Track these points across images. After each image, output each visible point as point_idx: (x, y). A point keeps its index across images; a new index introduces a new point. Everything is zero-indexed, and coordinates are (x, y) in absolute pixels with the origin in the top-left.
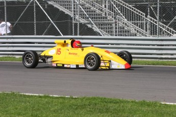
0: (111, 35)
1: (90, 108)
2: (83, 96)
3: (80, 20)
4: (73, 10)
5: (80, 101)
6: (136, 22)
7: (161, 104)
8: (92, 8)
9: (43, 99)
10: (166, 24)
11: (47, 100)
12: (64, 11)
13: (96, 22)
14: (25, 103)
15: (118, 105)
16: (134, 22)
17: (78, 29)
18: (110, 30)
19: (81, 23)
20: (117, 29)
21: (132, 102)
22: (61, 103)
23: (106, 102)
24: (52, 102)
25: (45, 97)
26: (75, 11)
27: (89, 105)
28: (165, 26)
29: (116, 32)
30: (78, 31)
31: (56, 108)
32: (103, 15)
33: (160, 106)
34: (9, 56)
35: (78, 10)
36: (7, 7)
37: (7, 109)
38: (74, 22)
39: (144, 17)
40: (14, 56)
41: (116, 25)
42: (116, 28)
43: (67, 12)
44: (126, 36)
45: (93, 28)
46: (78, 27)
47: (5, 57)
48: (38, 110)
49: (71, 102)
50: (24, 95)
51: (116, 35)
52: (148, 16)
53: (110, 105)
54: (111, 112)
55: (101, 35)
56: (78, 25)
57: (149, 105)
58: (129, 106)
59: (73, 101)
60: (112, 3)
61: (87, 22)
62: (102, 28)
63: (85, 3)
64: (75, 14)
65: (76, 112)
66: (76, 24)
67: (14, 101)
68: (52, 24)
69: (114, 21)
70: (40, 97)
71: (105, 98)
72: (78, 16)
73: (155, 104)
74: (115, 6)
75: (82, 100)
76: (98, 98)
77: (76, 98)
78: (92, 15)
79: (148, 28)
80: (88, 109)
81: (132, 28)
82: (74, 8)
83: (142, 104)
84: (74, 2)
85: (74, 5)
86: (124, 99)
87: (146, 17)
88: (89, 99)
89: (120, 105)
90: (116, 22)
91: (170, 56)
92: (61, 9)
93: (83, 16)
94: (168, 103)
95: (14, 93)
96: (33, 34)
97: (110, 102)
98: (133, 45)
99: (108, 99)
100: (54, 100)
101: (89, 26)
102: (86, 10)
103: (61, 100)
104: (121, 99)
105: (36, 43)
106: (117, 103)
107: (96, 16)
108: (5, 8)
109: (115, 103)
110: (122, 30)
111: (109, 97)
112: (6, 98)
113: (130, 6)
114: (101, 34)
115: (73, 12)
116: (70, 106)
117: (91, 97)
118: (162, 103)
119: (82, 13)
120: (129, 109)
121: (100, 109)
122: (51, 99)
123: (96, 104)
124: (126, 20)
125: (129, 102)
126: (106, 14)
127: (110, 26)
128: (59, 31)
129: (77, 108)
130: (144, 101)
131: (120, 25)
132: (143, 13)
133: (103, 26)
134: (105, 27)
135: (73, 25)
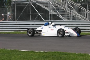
0: (69, 20)
2: (50, 51)
3: (53, 12)
4: (49, 7)
5: (48, 54)
6: (81, 13)
7: (89, 55)
8: (59, 6)
9: (30, 53)
11: (31, 53)
13: (61, 13)
14: (21, 55)
15: (66, 56)
16: (80, 13)
17: (52, 17)
19: (53, 14)
21: (74, 54)
22: (38, 55)
23: (61, 54)
24: (34, 54)
25: (31, 52)
26: (50, 8)
27: (52, 56)
29: (71, 18)
30: (52, 18)
31: (35, 57)
32: (65, 10)
34: (18, 31)
35: (52, 7)
36: (16, 7)
37: (11, 58)
38: (50, 13)
40: (20, 31)
41: (71, 15)
42: (71, 16)
43: (46, 8)
44: (76, 20)
45: (59, 16)
46: (52, 16)
47: (16, 32)
48: (27, 58)
49: (43, 54)
50: (21, 51)
51: (71, 20)
52: (87, 10)
53: (63, 56)
55: (63, 20)
56: (52, 15)
58: (72, 56)
59: (45, 54)
60: (69, 3)
61: (56, 13)
62: (64, 17)
63: (55, 4)
64: (50, 10)
66: (51, 15)
67: (15, 54)
68: (39, 15)
69: (70, 12)
70: (29, 52)
71: (61, 52)
72: (52, 10)
73: (85, 55)
74: (71, 5)
75: (49, 53)
76: (57, 52)
77: (46, 52)
79: (87, 16)
80: (52, 58)
81: (79, 16)
82: (50, 6)
83: (79, 55)
84: (50, 3)
85: (50, 5)
86: (70, 53)
87: (86, 10)
88: (53, 53)
89: (68, 56)
90: (71, 13)
92: (43, 7)
93: (54, 10)
95: (16, 50)
98: (80, 25)
99: (62, 53)
101: (57, 15)
102: (56, 7)
103: (38, 54)
104: (69, 52)
106: (67, 54)
107: (61, 10)
108: (15, 7)
110: (74, 17)
111: (63, 52)
112: (11, 53)
113: (78, 5)
114: (63, 19)
115: (49, 8)
116: (43, 56)
117: (54, 52)
119: (54, 9)
120: (72, 58)
121: (57, 58)
122: (34, 53)
123: (56, 55)
124: (76, 12)
125: (72, 54)
126: (66, 9)
127: (68, 16)
128: (43, 19)
129: (46, 58)
130: (80, 54)
131: (73, 15)
132: (85, 9)
133: (64, 16)
134: (65, 16)
135: (49, 15)
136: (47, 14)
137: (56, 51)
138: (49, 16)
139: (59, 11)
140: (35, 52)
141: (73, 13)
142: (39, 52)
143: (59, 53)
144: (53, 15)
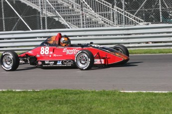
0: (79, 27)
1: (50, 101)
2: (45, 89)
3: (48, 14)
4: (40, 4)
5: (41, 94)
6: (103, 13)
7: (120, 92)
8: (60, 2)
9: (5, 94)
10: (133, 13)
11: (9, 95)
12: (31, 6)
13: (63, 15)
15: (78, 96)
16: (101, 13)
17: (46, 23)
18: (77, 22)
20: (85, 21)
21: (93, 92)
22: (22, 97)
23: (66, 94)
24: (14, 96)
25: (8, 92)
26: (42, 6)
27: (50, 98)
28: (132, 15)
29: (83, 23)
30: (46, 25)
31: (17, 102)
32: (70, 8)
33: (119, 95)
35: (45, 4)
38: (41, 16)
39: (111, 7)
41: (83, 17)
42: (83, 20)
43: (34, 6)
44: (93, 27)
45: (60, 21)
46: (46, 21)
49: (32, 96)
51: (84, 27)
52: (115, 6)
53: (70, 96)
54: (71, 103)
55: (69, 28)
56: (46, 19)
57: (108, 95)
58: (89, 96)
59: (35, 94)
61: (54, 15)
62: (69, 21)
64: (42, 9)
65: (36, 105)
66: (44, 19)
68: (20, 19)
69: (81, 12)
70: (3, 92)
71: (66, 90)
72: (45, 10)
73: (114, 93)
75: (43, 93)
76: (59, 90)
77: (37, 92)
78: (59, 8)
79: (115, 18)
80: (49, 102)
81: (100, 19)
82: (41, 2)
83: (101, 94)
86: (85, 90)
87: (113, 7)
88: (50, 92)
90: (83, 14)
91: (137, 45)
92: (29, 4)
93: (49, 9)
94: (127, 92)
96: (2, 31)
97: (71, 94)
98: (101, 35)
99: (69, 90)
100: (16, 94)
101: (57, 19)
102: (53, 4)
103: (22, 95)
105: (6, 39)
106: (78, 93)
107: (63, 9)
109: (75, 94)
110: (89, 21)
111: (71, 89)
114: (69, 26)
115: (40, 6)
116: (31, 99)
117: (53, 90)
118: (122, 92)
119: (49, 7)
120: (88, 99)
121: (60, 101)
122: (13, 94)
123: (56, 96)
124: (93, 11)
125: (89, 92)
126: (73, 7)
127: (77, 19)
128: (28, 26)
129: (37, 102)
130: (104, 91)
131: (87, 17)
132: (109, 4)
133: (70, 19)
134: (72, 19)
135: (41, 19)
136: (35, 17)
137: (55, 89)
138: (41, 21)
139: (59, 11)
140: (15, 92)
141: (87, 14)
142: (24, 92)
143: (62, 91)
144: (48, 18)
